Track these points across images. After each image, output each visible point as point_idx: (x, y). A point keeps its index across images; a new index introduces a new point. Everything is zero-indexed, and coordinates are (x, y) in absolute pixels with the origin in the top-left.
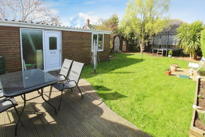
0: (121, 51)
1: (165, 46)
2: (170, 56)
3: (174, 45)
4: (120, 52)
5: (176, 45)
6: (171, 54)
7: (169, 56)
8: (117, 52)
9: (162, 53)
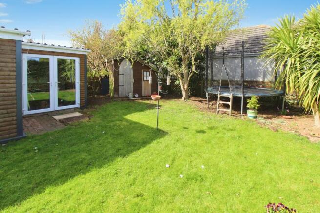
0: (137, 95)
1: (237, 85)
2: (253, 115)
3: (261, 80)
4: (134, 97)
5: (266, 80)
6: (254, 109)
7: (251, 114)
8: (127, 97)
9: (230, 103)
